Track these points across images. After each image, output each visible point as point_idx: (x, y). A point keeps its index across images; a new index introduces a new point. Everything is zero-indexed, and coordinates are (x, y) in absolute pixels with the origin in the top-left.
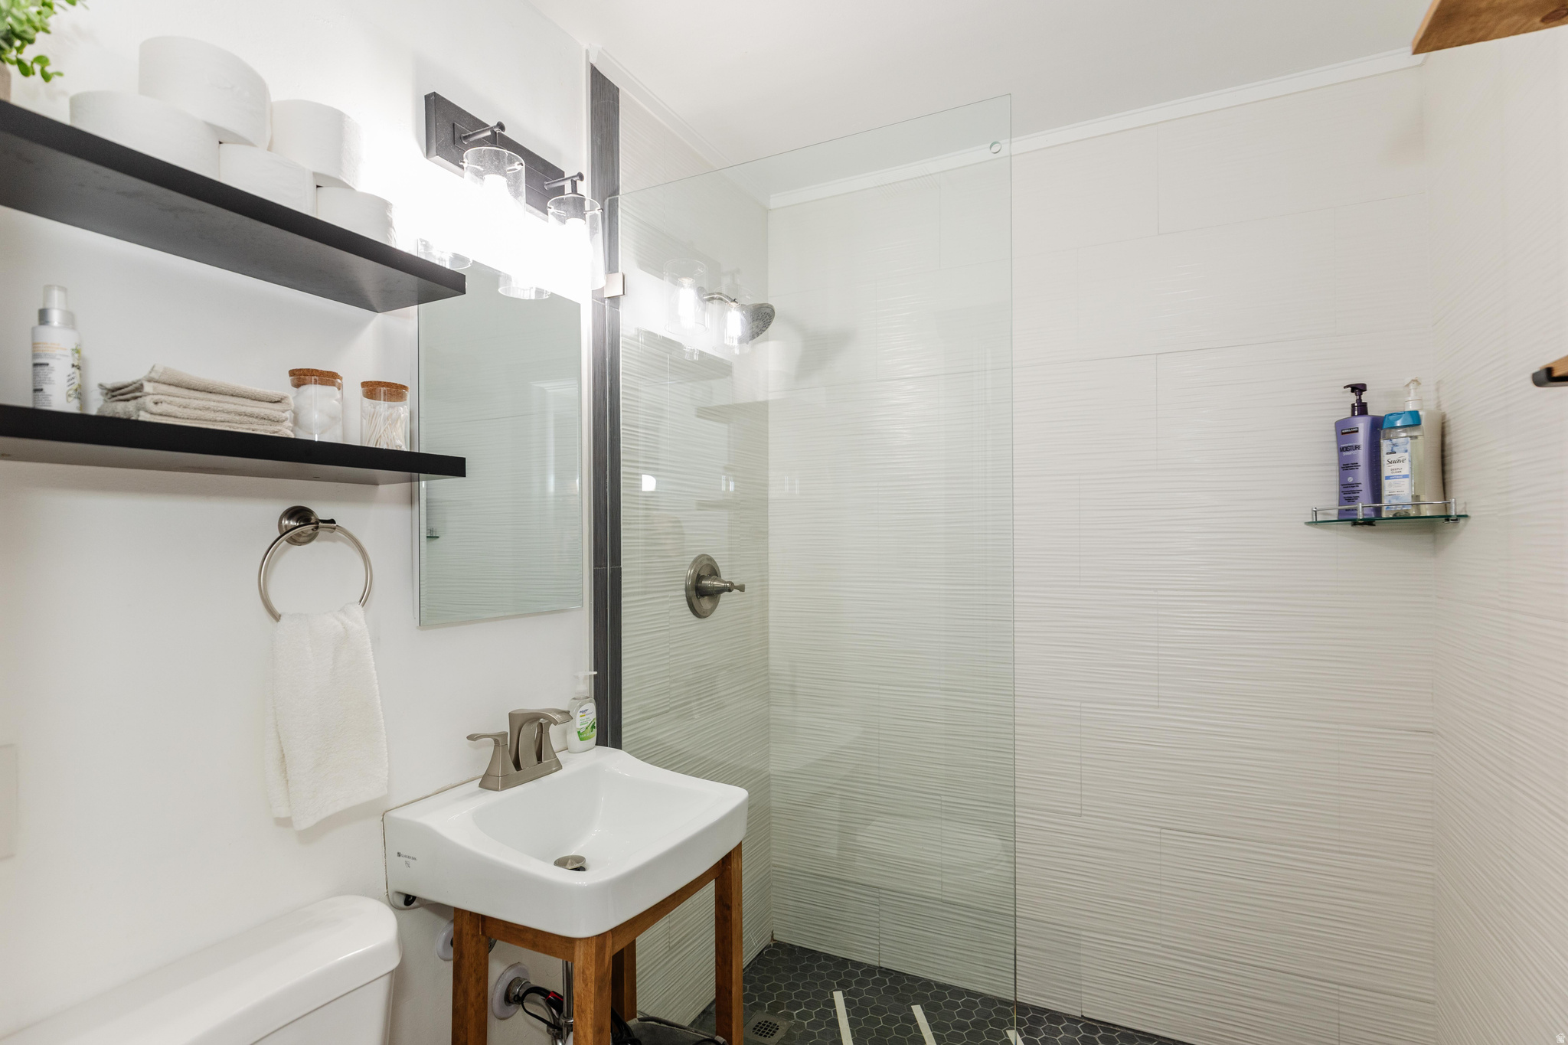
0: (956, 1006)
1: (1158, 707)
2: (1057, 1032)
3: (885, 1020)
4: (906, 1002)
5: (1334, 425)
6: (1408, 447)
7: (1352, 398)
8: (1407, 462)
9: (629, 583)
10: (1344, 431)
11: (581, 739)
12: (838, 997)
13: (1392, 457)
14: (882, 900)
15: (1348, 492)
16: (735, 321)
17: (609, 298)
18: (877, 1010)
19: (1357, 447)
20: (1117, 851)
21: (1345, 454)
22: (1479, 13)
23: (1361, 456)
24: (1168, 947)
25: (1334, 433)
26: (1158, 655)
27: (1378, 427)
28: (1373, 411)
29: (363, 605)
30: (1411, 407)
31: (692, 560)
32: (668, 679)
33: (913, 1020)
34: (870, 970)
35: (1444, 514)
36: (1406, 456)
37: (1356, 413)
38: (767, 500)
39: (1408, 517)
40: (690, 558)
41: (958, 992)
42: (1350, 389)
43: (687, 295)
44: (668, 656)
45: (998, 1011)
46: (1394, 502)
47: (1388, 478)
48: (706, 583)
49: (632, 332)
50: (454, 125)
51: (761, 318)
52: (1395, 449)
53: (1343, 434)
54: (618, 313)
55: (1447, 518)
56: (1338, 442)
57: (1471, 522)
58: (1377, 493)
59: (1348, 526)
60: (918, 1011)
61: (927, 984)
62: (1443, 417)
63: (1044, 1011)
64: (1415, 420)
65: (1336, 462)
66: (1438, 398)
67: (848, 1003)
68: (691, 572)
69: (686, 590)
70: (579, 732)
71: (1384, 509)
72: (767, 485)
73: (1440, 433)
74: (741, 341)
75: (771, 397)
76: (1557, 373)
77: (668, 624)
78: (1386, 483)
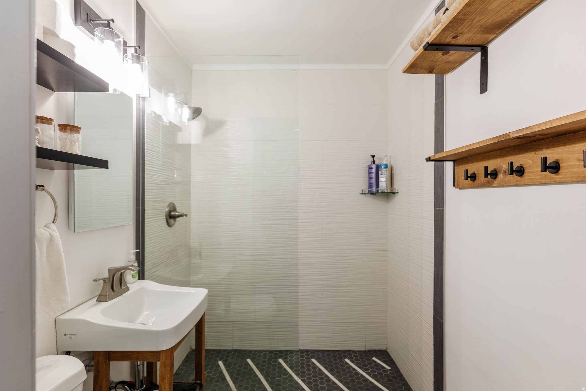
0: (261, 356)
1: (322, 249)
2: (293, 357)
3: (239, 366)
4: (244, 359)
5: (367, 166)
6: (385, 173)
7: (372, 159)
8: (385, 177)
9: (148, 214)
10: (370, 168)
11: (133, 278)
12: (220, 363)
13: (382, 176)
14: (234, 326)
15: (370, 185)
16: (186, 113)
17: (142, 97)
18: (236, 364)
19: (373, 173)
20: (310, 295)
21: (370, 174)
22: (418, 67)
23: (374, 175)
24: (324, 322)
25: (367, 168)
26: (322, 233)
27: (378, 168)
28: (376, 163)
29: (55, 224)
30: (385, 163)
31: (168, 204)
32: (160, 252)
33: (248, 364)
34: (229, 351)
35: (391, 192)
36: (385, 176)
37: (373, 163)
38: (190, 181)
39: (384, 192)
40: (167, 203)
41: (260, 351)
42: (371, 156)
43: (171, 100)
44: (159, 243)
45: (275, 354)
46: (382, 188)
47: (380, 182)
48: (173, 213)
49: (149, 112)
50: (88, 14)
51: (197, 112)
52: (382, 174)
53: (370, 169)
54: (145, 104)
55: (394, 193)
56: (369, 171)
57: (399, 194)
58: (377, 186)
59: (369, 195)
60: (249, 361)
61: (250, 351)
62: (392, 166)
63: (288, 351)
64: (386, 166)
65: (368, 176)
66: (390, 161)
67: (224, 364)
68: (167, 210)
69: (166, 216)
70: (132, 275)
71: (379, 190)
72: (190, 176)
73: (391, 170)
74: (189, 120)
75: (192, 142)
76: (431, 159)
77: (160, 230)
78: (380, 183)
